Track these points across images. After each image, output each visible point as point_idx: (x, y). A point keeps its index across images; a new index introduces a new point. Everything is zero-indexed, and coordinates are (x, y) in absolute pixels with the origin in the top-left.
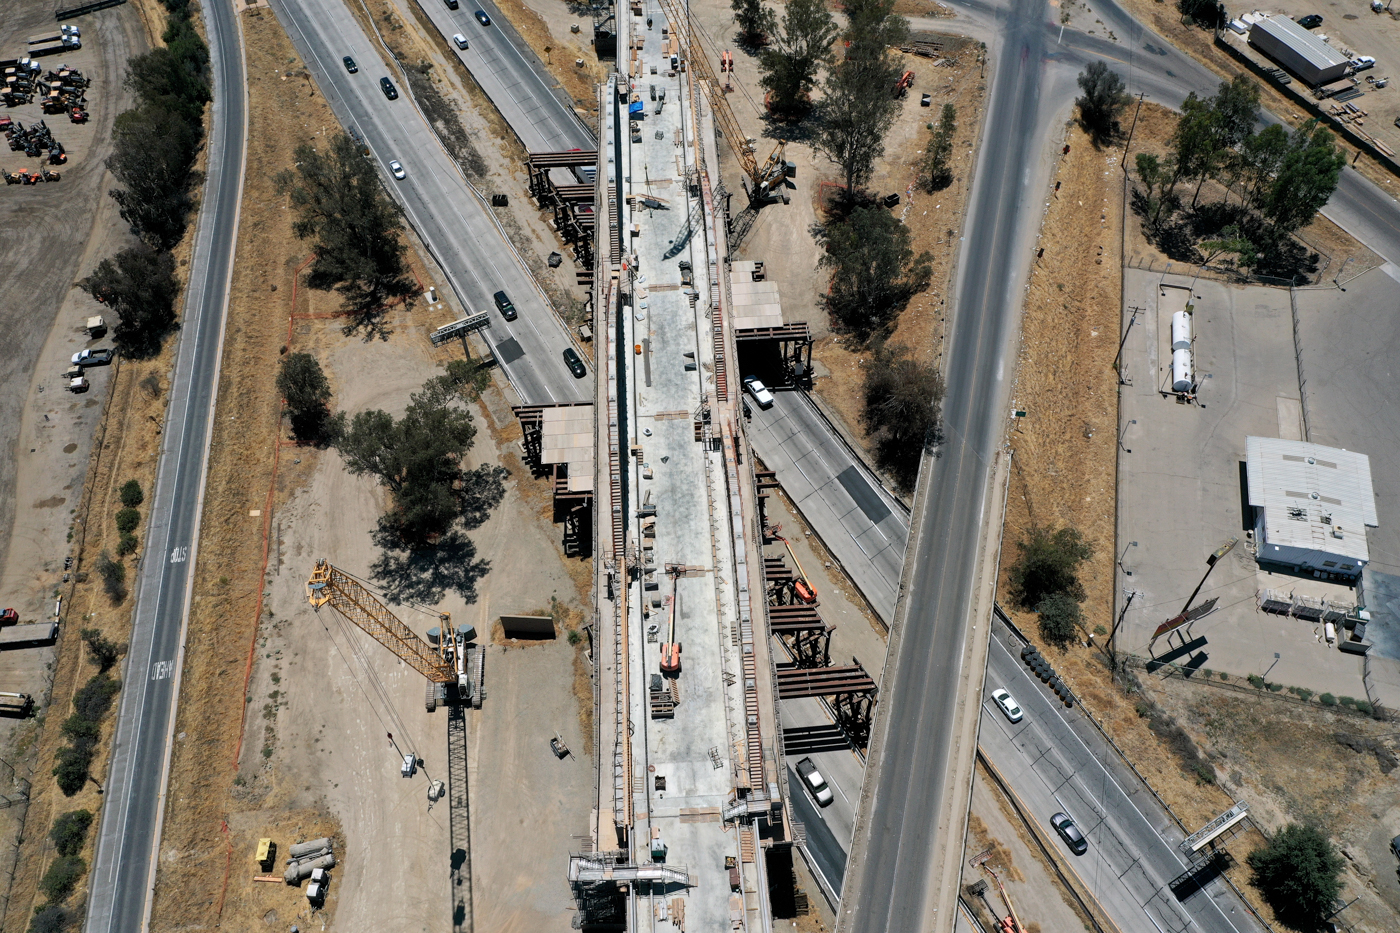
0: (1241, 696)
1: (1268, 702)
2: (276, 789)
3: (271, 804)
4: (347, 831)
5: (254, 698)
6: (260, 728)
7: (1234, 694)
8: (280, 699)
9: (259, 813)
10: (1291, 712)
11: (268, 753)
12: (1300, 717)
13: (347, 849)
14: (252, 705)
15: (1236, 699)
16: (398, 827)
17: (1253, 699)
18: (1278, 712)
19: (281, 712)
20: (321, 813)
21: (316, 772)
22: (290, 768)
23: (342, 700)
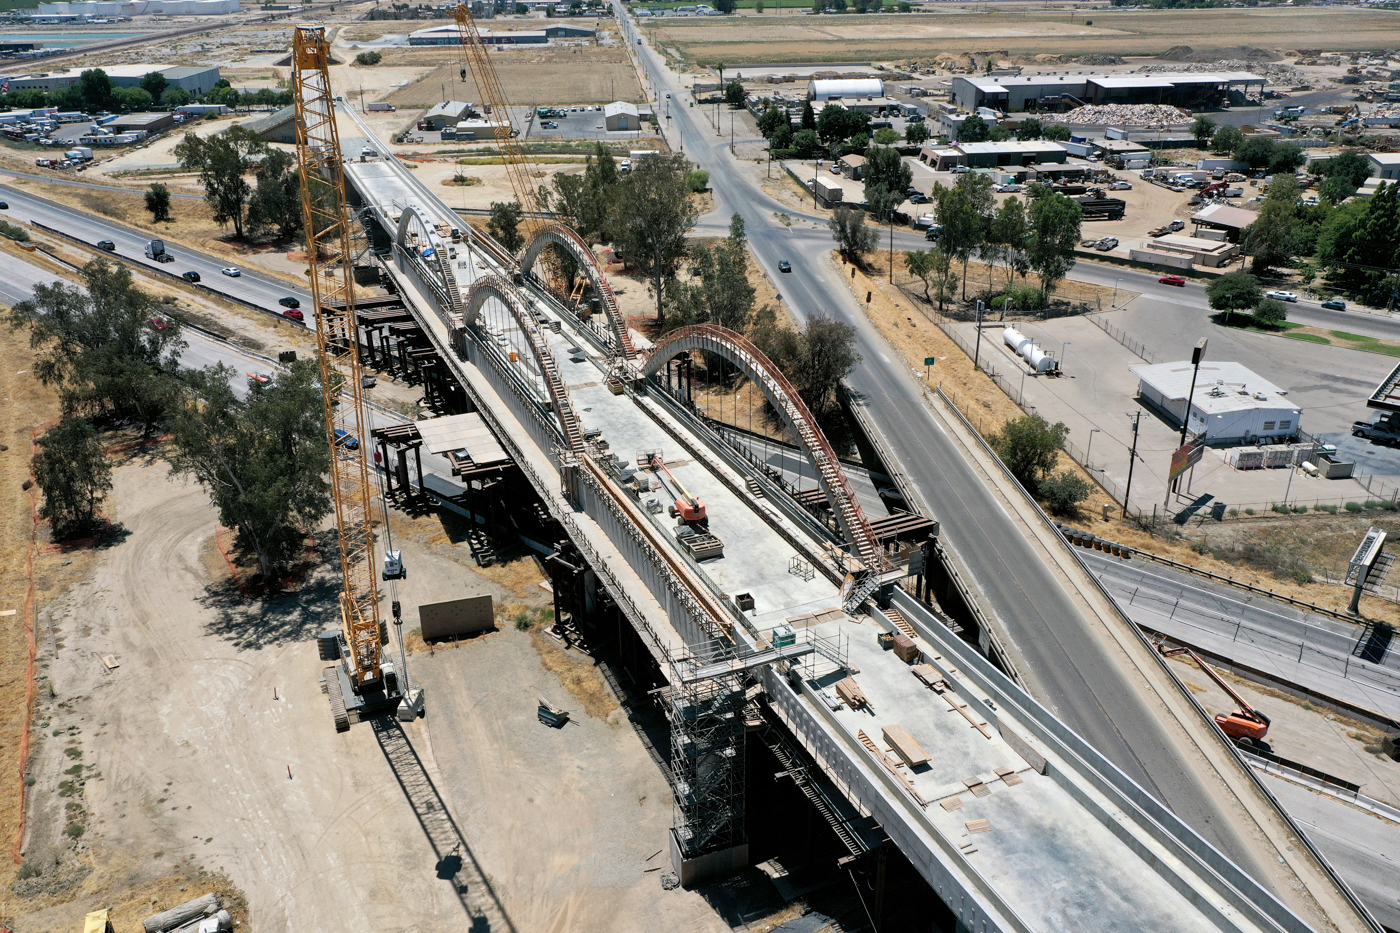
0: (1277, 524)
1: (1304, 522)
2: (99, 869)
3: (94, 888)
4: (241, 883)
5: (38, 780)
6: (55, 809)
7: (1270, 524)
8: (84, 773)
9: (72, 904)
10: (1330, 526)
11: (76, 832)
12: (1340, 528)
13: (251, 906)
14: (36, 788)
15: (1275, 528)
16: (332, 859)
17: (1289, 524)
18: (1319, 529)
19: (91, 787)
20: (192, 876)
21: (167, 833)
22: (119, 841)
23: (195, 752)
